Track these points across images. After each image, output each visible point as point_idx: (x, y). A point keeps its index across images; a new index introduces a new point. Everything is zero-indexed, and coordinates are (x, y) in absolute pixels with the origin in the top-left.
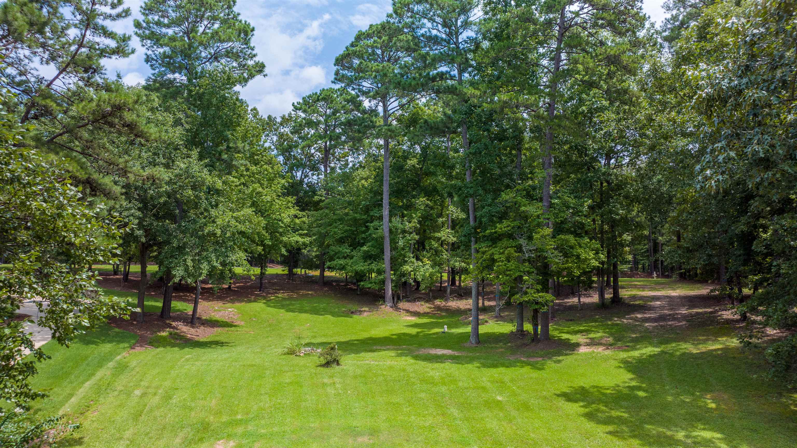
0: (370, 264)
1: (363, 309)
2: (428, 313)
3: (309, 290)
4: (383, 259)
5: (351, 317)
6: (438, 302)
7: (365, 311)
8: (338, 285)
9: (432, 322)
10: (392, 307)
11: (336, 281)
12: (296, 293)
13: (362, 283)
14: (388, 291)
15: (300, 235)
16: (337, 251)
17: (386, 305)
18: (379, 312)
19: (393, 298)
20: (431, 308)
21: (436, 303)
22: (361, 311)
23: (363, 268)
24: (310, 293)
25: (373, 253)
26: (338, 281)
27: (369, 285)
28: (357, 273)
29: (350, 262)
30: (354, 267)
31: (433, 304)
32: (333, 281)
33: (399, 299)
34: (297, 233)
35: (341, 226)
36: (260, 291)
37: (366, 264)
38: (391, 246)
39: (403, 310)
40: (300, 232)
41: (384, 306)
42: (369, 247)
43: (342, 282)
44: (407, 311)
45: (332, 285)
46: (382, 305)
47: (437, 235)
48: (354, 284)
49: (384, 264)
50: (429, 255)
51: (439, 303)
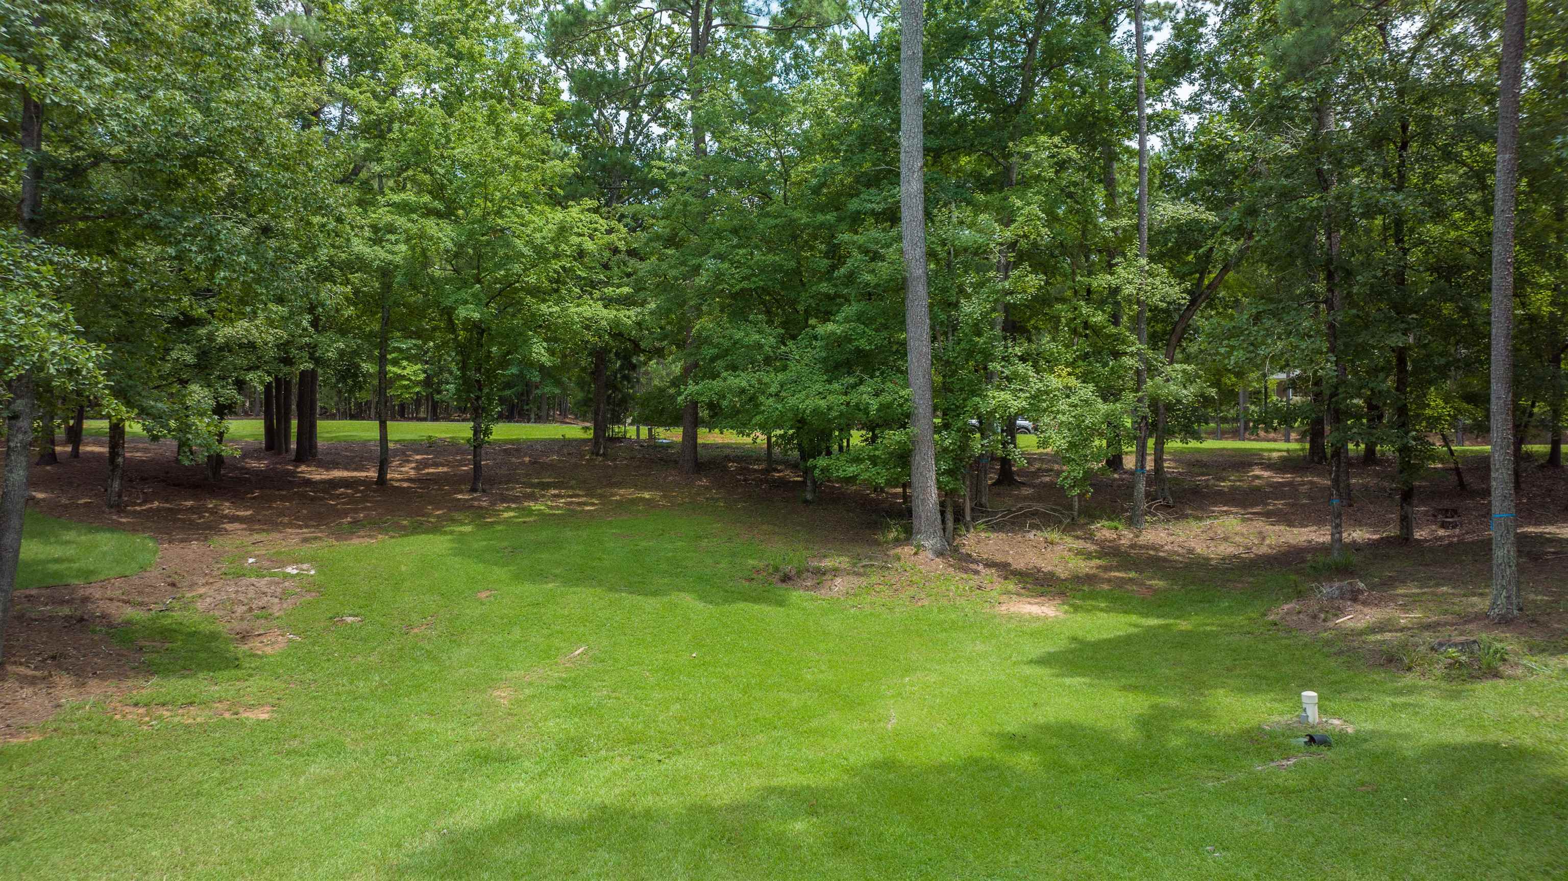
0: (854, 386)
1: (827, 563)
2: (1090, 579)
3: (646, 488)
4: (904, 373)
5: (781, 603)
6: (1104, 530)
7: (836, 572)
8: (743, 470)
9: (1150, 635)
10: (940, 554)
11: (737, 459)
12: (601, 496)
13: (822, 462)
14: (925, 489)
15: (608, 302)
16: (727, 344)
17: (919, 547)
18: (893, 578)
19: (943, 513)
20: (1089, 556)
21: (1098, 536)
22: (820, 572)
23: (823, 403)
24: (647, 495)
25: (863, 344)
26: (743, 458)
27: (852, 470)
28: (801, 422)
29: (774, 380)
30: (792, 401)
31: (1090, 537)
32: (728, 458)
33: (959, 517)
34: (597, 294)
35: (742, 251)
36: (474, 490)
37: (836, 386)
38: (933, 317)
39: (989, 564)
40: (609, 290)
41: (908, 550)
42: (847, 320)
43: (758, 460)
44: (1005, 569)
45: (725, 469)
46: (897, 542)
47: (1102, 281)
48: (795, 467)
49: (907, 385)
50: (1070, 357)
51: (1108, 534)
